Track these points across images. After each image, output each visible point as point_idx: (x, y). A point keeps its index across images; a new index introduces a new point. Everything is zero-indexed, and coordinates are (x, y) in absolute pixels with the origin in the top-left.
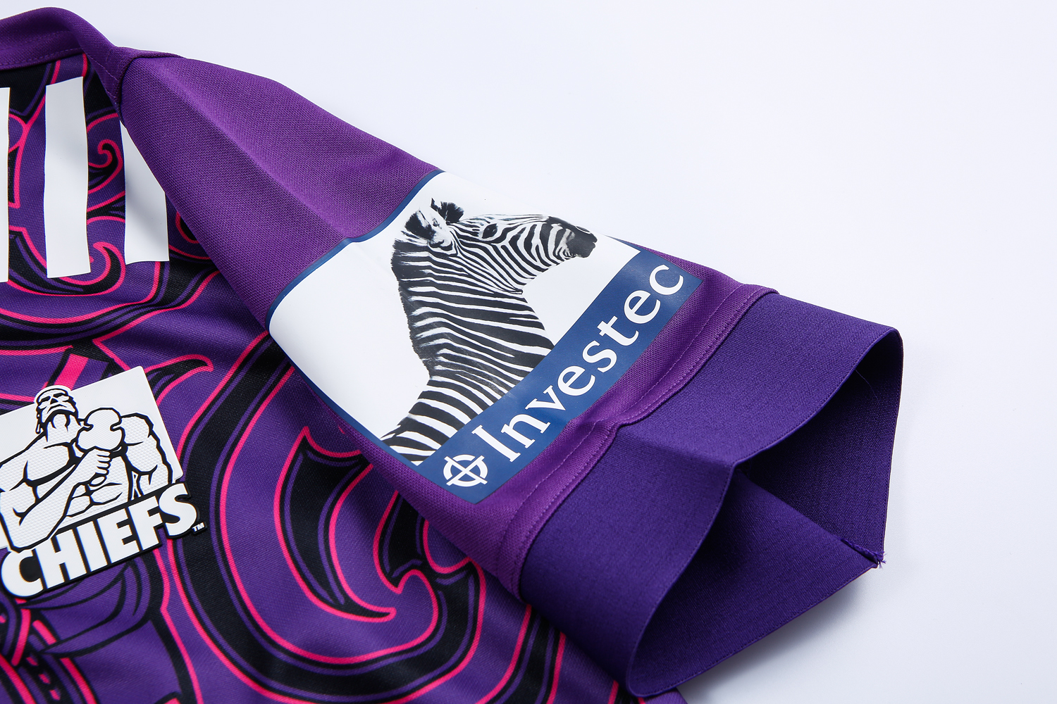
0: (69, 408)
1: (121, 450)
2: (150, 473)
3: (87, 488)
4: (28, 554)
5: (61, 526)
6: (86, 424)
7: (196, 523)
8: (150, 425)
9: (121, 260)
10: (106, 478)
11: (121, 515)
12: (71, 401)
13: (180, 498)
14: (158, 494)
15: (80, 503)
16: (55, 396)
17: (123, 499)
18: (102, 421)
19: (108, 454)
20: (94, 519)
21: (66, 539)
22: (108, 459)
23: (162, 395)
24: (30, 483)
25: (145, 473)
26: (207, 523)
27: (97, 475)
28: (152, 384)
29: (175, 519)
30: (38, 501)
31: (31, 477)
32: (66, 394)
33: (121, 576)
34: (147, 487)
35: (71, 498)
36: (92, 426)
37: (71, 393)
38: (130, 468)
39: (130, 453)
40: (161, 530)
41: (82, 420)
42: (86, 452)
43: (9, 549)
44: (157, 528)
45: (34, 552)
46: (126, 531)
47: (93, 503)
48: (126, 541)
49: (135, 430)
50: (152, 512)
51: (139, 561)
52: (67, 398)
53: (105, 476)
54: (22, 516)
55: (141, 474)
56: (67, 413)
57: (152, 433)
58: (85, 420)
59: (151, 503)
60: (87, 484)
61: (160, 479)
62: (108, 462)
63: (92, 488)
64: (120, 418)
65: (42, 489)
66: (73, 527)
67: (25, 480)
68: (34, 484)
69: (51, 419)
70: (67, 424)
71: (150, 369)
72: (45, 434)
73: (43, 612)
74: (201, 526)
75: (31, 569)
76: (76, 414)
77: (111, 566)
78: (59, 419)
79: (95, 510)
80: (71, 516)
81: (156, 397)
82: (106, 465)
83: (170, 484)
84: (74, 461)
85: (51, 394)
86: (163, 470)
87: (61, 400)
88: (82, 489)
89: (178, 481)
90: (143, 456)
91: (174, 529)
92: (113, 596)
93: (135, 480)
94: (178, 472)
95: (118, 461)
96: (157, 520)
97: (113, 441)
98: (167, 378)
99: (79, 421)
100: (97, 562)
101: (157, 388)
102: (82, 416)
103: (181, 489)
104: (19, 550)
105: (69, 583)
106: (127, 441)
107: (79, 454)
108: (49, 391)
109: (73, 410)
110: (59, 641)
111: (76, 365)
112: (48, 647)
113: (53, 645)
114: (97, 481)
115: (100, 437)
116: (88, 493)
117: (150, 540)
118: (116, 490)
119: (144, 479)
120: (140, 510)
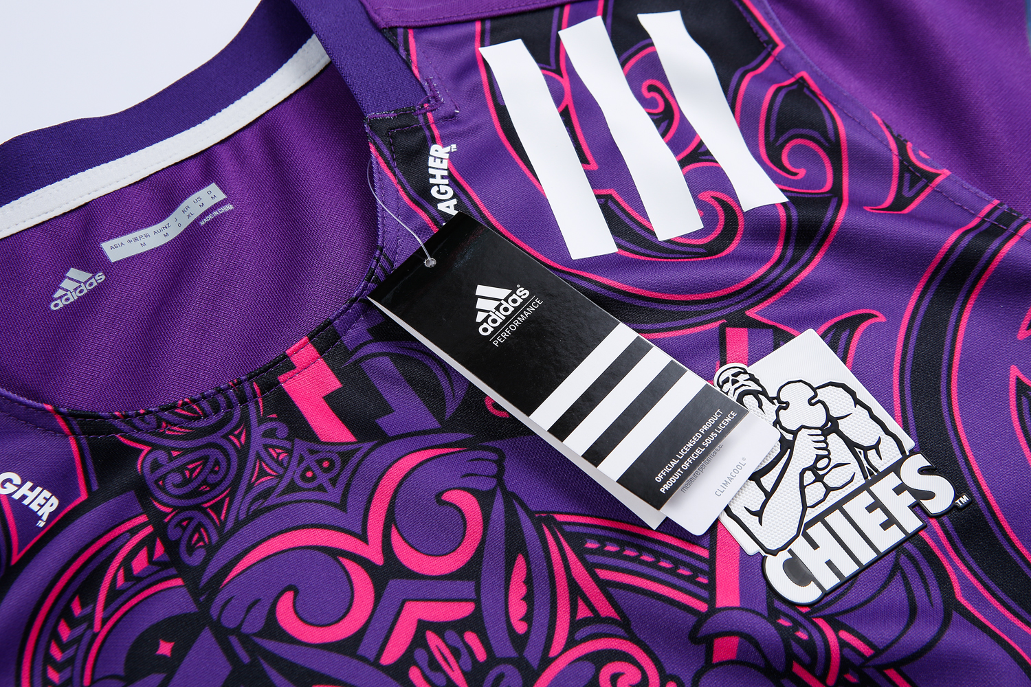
0: (754, 386)
1: (831, 426)
2: (876, 447)
3: (815, 474)
4: (784, 555)
5: (806, 520)
6: (780, 402)
7: (956, 497)
8: (852, 394)
9: (737, 208)
10: (830, 460)
12: (752, 378)
13: (923, 471)
14: (895, 468)
15: (815, 492)
16: (733, 375)
17: (859, 481)
18: (797, 396)
19: (819, 432)
20: (838, 506)
21: (817, 531)
22: (822, 438)
23: (850, 359)
25: (870, 448)
26: (969, 495)
27: (819, 458)
28: (833, 346)
29: (930, 495)
30: (768, 495)
32: (745, 372)
33: (896, 567)
34: (881, 466)
35: (802, 488)
36: (787, 404)
37: (749, 370)
38: (851, 445)
39: (842, 425)
40: (917, 508)
41: (774, 398)
42: (795, 433)
43: (763, 554)
44: (912, 507)
45: (791, 552)
46: (879, 516)
47: (829, 490)
48: (885, 526)
49: (839, 402)
50: (899, 490)
51: (907, 545)
52: (747, 377)
53: (828, 456)
54: (759, 514)
55: (866, 449)
56: (755, 393)
57: (857, 402)
58: (778, 398)
60: (813, 468)
61: (890, 453)
62: (825, 441)
63: (821, 473)
64: (814, 389)
65: (768, 481)
66: (820, 518)
68: (756, 478)
70: (760, 406)
71: (824, 328)
73: (840, 618)
74: (964, 499)
75: (797, 571)
76: (764, 393)
77: (881, 557)
78: (749, 401)
79: (834, 497)
80: (813, 507)
81: (844, 360)
82: (824, 445)
83: (905, 457)
84: (787, 446)
85: (729, 374)
86: (888, 442)
87: (742, 379)
88: (809, 477)
89: (912, 452)
91: (935, 506)
92: (896, 592)
93: (862, 457)
94: (909, 443)
95: (833, 439)
96: (908, 498)
97: (817, 417)
98: (845, 334)
99: (771, 400)
100: (867, 556)
101: (840, 351)
102: (772, 394)
103: (920, 461)
104: (774, 553)
105: (847, 583)
106: (834, 414)
107: (789, 437)
108: (726, 371)
109: (760, 389)
110: (878, 652)
111: (738, 339)
112: (868, 659)
113: (872, 657)
114: (822, 464)
115: (801, 414)
116: (819, 479)
117: (912, 523)
118: (846, 473)
119: (872, 454)
120: (884, 489)
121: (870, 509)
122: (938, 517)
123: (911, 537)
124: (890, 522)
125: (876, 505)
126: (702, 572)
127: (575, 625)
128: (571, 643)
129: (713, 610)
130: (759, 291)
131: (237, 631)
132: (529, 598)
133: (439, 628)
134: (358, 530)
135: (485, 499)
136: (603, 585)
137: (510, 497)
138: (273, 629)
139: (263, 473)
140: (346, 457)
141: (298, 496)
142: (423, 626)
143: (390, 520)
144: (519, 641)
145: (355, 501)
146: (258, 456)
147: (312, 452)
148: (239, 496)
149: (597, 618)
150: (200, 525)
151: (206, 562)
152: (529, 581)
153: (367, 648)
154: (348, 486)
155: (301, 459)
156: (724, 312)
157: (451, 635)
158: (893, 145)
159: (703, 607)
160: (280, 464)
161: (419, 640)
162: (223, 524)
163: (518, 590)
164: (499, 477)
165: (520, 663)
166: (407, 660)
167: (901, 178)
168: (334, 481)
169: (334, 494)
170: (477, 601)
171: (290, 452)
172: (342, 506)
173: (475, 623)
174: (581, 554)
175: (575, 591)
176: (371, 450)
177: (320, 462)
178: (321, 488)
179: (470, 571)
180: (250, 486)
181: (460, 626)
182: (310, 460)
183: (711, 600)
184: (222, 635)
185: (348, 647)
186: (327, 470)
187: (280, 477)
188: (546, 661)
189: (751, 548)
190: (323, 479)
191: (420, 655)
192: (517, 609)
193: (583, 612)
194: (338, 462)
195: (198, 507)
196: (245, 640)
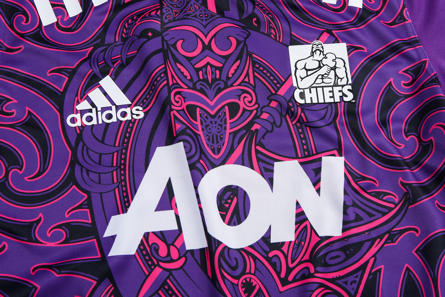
0: (321, 49)
1: (334, 68)
2: (341, 79)
3: (322, 77)
4: (302, 91)
5: (313, 86)
6: (325, 56)
7: (352, 100)
8: (345, 63)
9: (347, 4)
10: (328, 76)
11: (330, 89)
12: (322, 47)
13: (349, 90)
14: (343, 86)
15: (319, 81)
16: (318, 44)
17: (332, 84)
18: (331, 57)
19: (330, 68)
20: (323, 87)
21: (313, 90)
22: (330, 70)
23: (350, 55)
24: (306, 69)
25: (340, 78)
26: (356, 101)
27: (326, 74)
28: (348, 50)
29: (346, 96)
30: (307, 76)
31: (307, 68)
32: (321, 45)
33: (327, 107)
34: (340, 83)
35: (317, 78)
36: (327, 58)
37: (323, 45)
38: (336, 75)
39: (337, 70)
40: (341, 98)
41: (324, 55)
42: (324, 65)
43: (297, 88)
44: (340, 97)
45: (304, 91)
46: (331, 94)
47: (323, 82)
48: (331, 97)
49: (340, 63)
50: (340, 91)
51: (333, 104)
52: (321, 46)
53: (328, 75)
54: (302, 79)
55: (339, 78)
56: (320, 51)
57: (345, 66)
58: (325, 55)
59: (340, 88)
60: (322, 76)
61: (344, 82)
62: (330, 71)
63: (324, 77)
64: (336, 58)
65: (309, 73)
66: (316, 87)
67: (305, 68)
68: (307, 70)
69: (315, 51)
70: (320, 55)
71: (349, 45)
72: (313, 55)
73: (305, 110)
74: (354, 101)
75: (302, 95)
76: (323, 52)
77: (325, 103)
78: (318, 52)
79: (323, 85)
80: (316, 84)
81: (348, 55)
82: (329, 72)
83: (347, 84)
84: (320, 67)
85: (317, 43)
86: (345, 79)
87: (320, 46)
88: (320, 77)
89: (349, 84)
90: (341, 72)
91: (345, 99)
92: (323, 112)
93: (336, 79)
94: (350, 82)
95: (332, 72)
96: (341, 94)
97: (332, 64)
98: (352, 49)
99: (323, 55)
100: (321, 101)
101: (349, 52)
102: (325, 53)
103: (350, 87)
104: (300, 89)
105: (312, 104)
106: (337, 66)
107: (322, 65)
108: (317, 42)
109: (322, 51)
110: (308, 122)
111: (325, 36)
112: (304, 122)
113: (306, 122)
114: (325, 76)
115: (329, 62)
116: (322, 79)
117: (337, 100)
118: (330, 80)
119: (339, 80)
120: (336, 89)
121: (330, 92)
122: (345, 102)
123: (335, 103)
124: (333, 97)
125: (332, 92)
126: (280, 84)
127: (243, 81)
128: (239, 85)
129: (276, 94)
130: (339, 27)
131: (167, 41)
132: (236, 70)
133: (212, 66)
134: (206, 34)
135: (239, 43)
136: (255, 77)
137: (245, 44)
138: (174, 46)
139: (190, 10)
140: (212, 16)
141: (196, 19)
142: (208, 63)
143: (214, 36)
144: (228, 78)
145: (209, 27)
146: (191, 5)
147: (205, 11)
148: (182, 13)
149: (249, 83)
150: (170, 14)
151: (167, 23)
152: (238, 67)
153: (193, 62)
154: (209, 23)
155: (201, 11)
156: (327, 28)
157: (213, 69)
158: (401, 6)
159: (274, 92)
160: (196, 9)
161: (206, 66)
162: (175, 18)
163: (235, 67)
164: (246, 39)
165: (226, 83)
166: (201, 69)
167: (398, 16)
168: (206, 20)
169: (205, 23)
170: (224, 65)
171: (199, 8)
172: (205, 27)
173: (220, 69)
174: (253, 66)
175: (247, 74)
176: (219, 18)
177: (205, 14)
178: (202, 20)
179: (226, 57)
180: (186, 12)
181: (217, 68)
182: (203, 12)
183: (277, 91)
184: (163, 40)
185: (189, 59)
186: (206, 17)
187: (194, 12)
188: (232, 86)
189: (295, 85)
190: (204, 18)
191: (204, 69)
192: (232, 71)
193: (246, 80)
194: (210, 16)
195: (172, 9)
196: (167, 44)
